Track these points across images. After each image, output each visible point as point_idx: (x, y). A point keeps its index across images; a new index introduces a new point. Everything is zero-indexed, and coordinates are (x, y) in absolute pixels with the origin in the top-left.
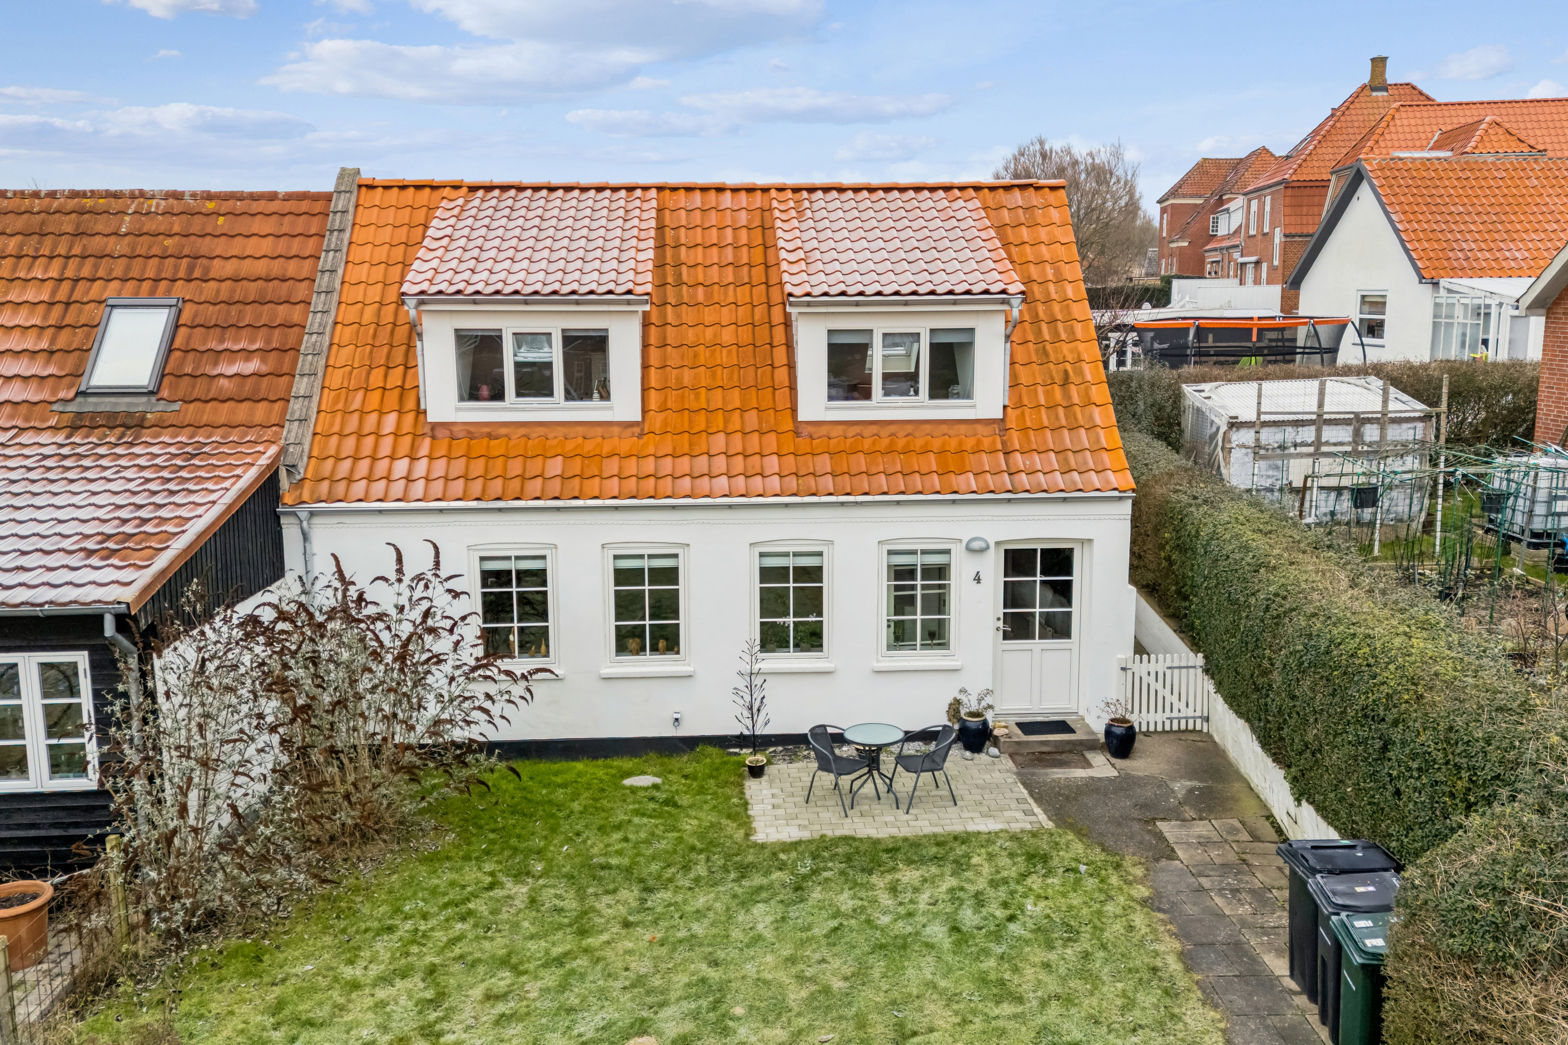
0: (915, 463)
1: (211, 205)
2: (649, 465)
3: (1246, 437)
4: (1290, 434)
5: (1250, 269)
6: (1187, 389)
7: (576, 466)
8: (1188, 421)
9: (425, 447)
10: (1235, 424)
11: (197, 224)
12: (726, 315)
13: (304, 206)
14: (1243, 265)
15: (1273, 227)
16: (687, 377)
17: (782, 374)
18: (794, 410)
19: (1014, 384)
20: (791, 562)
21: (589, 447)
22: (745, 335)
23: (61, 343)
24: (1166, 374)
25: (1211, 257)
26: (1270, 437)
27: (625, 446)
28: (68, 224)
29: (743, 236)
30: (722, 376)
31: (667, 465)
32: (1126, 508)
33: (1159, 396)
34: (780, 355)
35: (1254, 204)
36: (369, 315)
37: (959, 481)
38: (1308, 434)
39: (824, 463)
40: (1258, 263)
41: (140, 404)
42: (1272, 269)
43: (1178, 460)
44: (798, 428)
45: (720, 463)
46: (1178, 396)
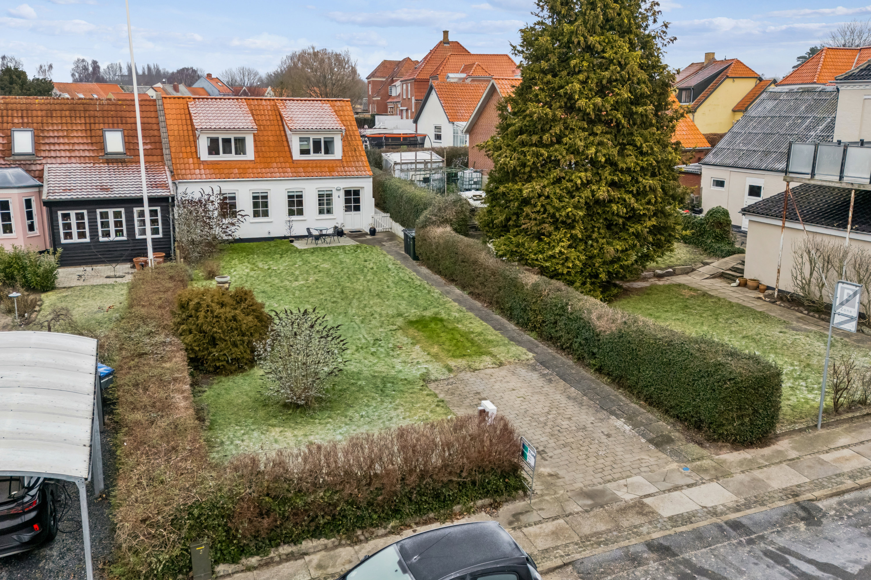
0: (323, 169)
1: (120, 102)
2: (259, 170)
3: (398, 167)
4: (409, 166)
5: (404, 112)
6: (383, 154)
7: (241, 171)
8: (384, 163)
9: (202, 167)
10: (396, 164)
11: (118, 108)
12: (269, 133)
13: (147, 103)
14: (402, 110)
15: (412, 96)
16: (263, 149)
17: (287, 148)
18: (292, 157)
19: (343, 151)
20: (295, 194)
21: (242, 166)
22: (275, 138)
23: (94, 141)
24: (377, 150)
25: (390, 106)
26: (404, 167)
27: (251, 166)
28: (81, 107)
29: (270, 113)
30: (272, 149)
31: (264, 170)
32: (371, 179)
33: (376, 156)
34: (285, 144)
35: (404, 86)
36: (176, 133)
37: (333, 174)
38: (413, 166)
39: (301, 170)
40: (407, 110)
41: (122, 157)
42: (412, 113)
43: (381, 172)
44: (293, 161)
45: (276, 170)
46: (381, 157)
